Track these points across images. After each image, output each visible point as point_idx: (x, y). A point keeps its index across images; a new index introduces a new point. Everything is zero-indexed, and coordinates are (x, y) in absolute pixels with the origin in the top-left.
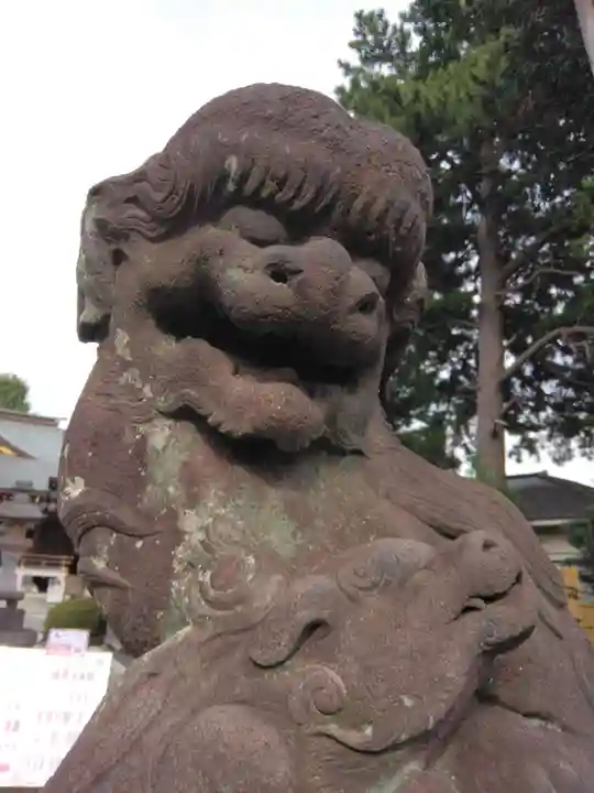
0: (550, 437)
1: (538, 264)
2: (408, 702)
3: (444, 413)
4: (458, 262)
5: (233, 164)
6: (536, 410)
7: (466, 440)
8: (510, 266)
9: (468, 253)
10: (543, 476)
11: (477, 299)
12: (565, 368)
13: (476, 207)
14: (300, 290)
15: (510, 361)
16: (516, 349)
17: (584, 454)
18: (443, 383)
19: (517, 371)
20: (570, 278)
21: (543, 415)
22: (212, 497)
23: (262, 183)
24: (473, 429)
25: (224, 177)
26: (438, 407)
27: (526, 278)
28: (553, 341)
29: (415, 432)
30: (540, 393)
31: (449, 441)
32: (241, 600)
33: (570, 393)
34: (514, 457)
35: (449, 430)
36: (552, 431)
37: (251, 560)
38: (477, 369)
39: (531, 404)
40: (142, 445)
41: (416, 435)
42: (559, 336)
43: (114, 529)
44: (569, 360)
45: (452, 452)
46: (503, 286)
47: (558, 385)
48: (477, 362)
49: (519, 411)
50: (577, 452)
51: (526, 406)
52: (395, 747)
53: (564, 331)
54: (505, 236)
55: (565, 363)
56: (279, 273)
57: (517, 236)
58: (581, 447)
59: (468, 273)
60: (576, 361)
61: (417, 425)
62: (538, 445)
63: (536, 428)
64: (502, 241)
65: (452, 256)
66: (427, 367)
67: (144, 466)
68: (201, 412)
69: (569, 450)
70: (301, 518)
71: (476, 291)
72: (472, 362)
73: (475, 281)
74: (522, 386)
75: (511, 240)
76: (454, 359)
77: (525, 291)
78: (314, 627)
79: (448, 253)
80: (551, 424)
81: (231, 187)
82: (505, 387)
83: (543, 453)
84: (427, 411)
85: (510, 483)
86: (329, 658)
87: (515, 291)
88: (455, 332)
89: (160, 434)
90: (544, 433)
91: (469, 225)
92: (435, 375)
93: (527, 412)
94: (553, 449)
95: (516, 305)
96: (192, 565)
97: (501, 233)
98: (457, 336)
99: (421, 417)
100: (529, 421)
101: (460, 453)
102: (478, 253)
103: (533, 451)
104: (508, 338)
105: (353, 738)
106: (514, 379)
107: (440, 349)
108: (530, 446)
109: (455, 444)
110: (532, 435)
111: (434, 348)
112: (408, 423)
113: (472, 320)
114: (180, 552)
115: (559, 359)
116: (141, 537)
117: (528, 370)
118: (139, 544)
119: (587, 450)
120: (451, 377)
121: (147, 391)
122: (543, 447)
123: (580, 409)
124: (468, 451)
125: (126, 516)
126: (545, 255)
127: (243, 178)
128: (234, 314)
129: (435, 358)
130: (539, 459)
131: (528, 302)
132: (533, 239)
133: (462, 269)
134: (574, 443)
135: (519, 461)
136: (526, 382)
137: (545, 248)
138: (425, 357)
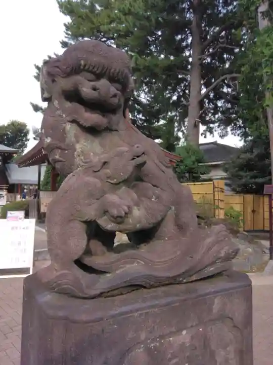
0: (219, 126)
1: (220, 42)
2: (122, 174)
3: (174, 116)
4: (182, 40)
5: (82, 62)
6: (214, 114)
7: (183, 128)
8: (206, 43)
9: (187, 36)
10: (215, 143)
11: (190, 60)
12: (228, 94)
13: (191, 11)
14: (99, 93)
15: (204, 91)
16: (207, 85)
17: (232, 134)
18: (174, 102)
19: (207, 96)
20: (233, 50)
21: (217, 116)
22: (82, 141)
23: (89, 67)
24: (186, 123)
25: (80, 65)
26: (171, 114)
27: (213, 49)
28: (223, 81)
29: (161, 125)
30: (216, 106)
31: (176, 129)
32: (91, 161)
33: (229, 106)
34: (203, 136)
35: (176, 124)
36: (220, 123)
37: (92, 154)
38: (189, 95)
39: (212, 111)
40: (64, 129)
41: (161, 127)
42: (226, 79)
43: (60, 149)
44: (230, 90)
45: (177, 134)
46: (203, 53)
47: (224, 102)
48: (189, 91)
49: (206, 115)
50: (230, 132)
51: (210, 112)
52: (120, 183)
53: (228, 76)
54: (205, 26)
55: (228, 92)
56: (95, 89)
57: (210, 27)
58: (231, 130)
59: (187, 46)
60: (232, 91)
61: (162, 122)
62: (214, 130)
63: (213, 122)
64: (203, 29)
65: (180, 36)
66: (167, 94)
67: (65, 134)
68: (78, 121)
69: (227, 132)
70: (102, 145)
71: (190, 56)
72: (187, 91)
73: (190, 50)
74: (209, 103)
75: (207, 29)
76: (179, 90)
77: (212, 56)
78: (105, 163)
79: (177, 35)
80: (220, 120)
81: (82, 67)
82: (201, 103)
83: (216, 134)
84: (167, 115)
85: (201, 147)
86: (108, 168)
87: (208, 56)
88: (180, 76)
89: (68, 126)
90: (217, 124)
91: (188, 20)
92: (170, 98)
93: (210, 115)
94: (220, 131)
95: (208, 63)
96: (79, 156)
97: (203, 25)
98: (180, 79)
99: (164, 118)
100: (210, 119)
101: (180, 134)
102: (192, 36)
103: (211, 132)
104: (204, 79)
105: (112, 182)
106: (205, 100)
107: (173, 85)
108: (211, 130)
109: (179, 130)
110: (211, 125)
111: (170, 85)
112: (158, 122)
113: (188, 70)
114: (76, 153)
115: (225, 90)
116: (67, 150)
117: (212, 95)
118: (66, 152)
119: (234, 132)
120: (177, 99)
121: (64, 115)
122: (216, 131)
123: (232, 113)
124: (184, 133)
125: (63, 146)
126: (222, 37)
127: (85, 66)
128: (85, 99)
129: (171, 90)
130: (213, 136)
131: (214, 61)
132: (218, 28)
133: (184, 44)
134: (229, 129)
135: (205, 137)
136: (210, 101)
137: (223, 33)
138: (166, 89)
